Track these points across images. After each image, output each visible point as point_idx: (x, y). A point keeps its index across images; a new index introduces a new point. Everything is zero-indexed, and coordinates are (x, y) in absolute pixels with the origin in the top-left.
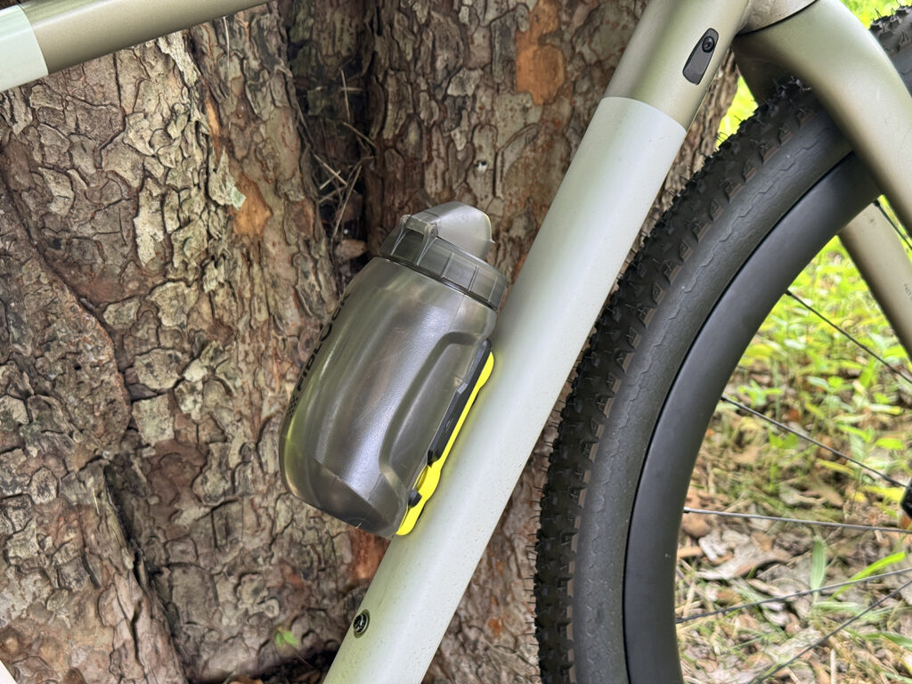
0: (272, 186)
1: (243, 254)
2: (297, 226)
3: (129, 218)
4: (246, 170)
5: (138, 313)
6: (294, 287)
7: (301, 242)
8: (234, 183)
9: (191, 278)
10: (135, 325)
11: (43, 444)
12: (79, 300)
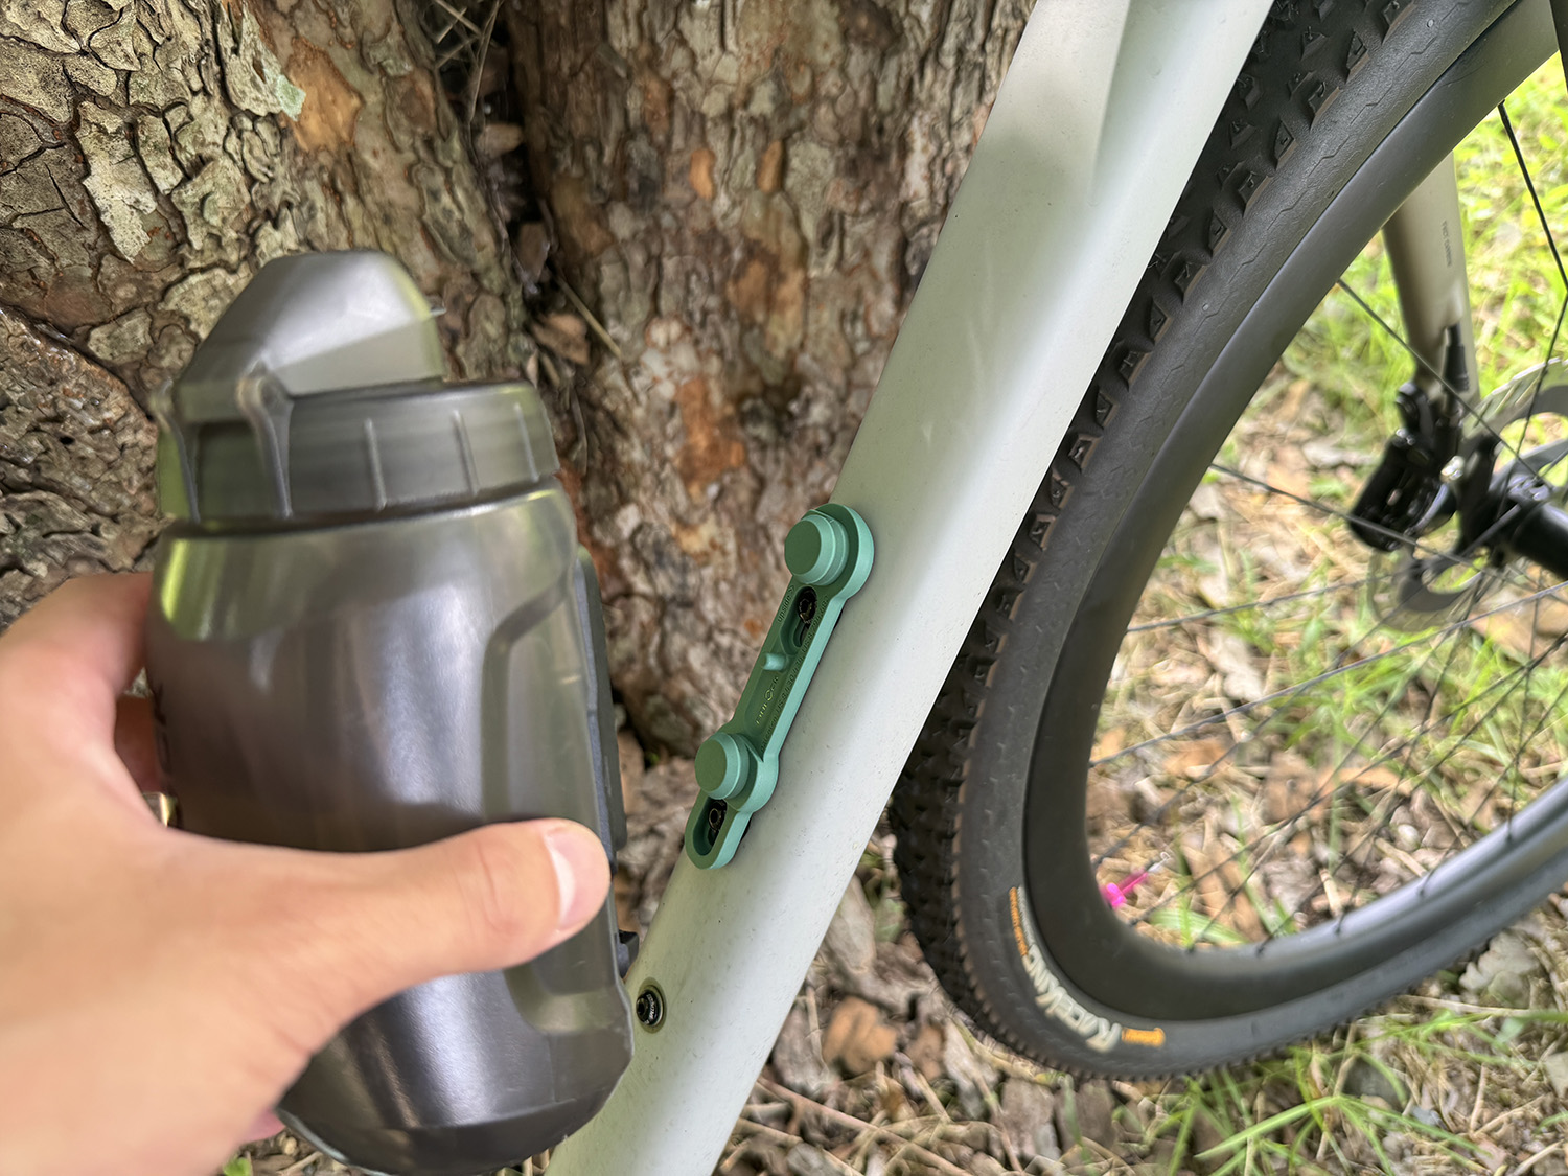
0: (354, 54)
1: (323, 185)
2: (410, 118)
3: (72, 180)
4: (302, 32)
5: (151, 331)
6: (420, 218)
7: (419, 144)
8: (279, 68)
9: (233, 257)
10: (153, 350)
11: (52, 553)
12: (32, 328)
